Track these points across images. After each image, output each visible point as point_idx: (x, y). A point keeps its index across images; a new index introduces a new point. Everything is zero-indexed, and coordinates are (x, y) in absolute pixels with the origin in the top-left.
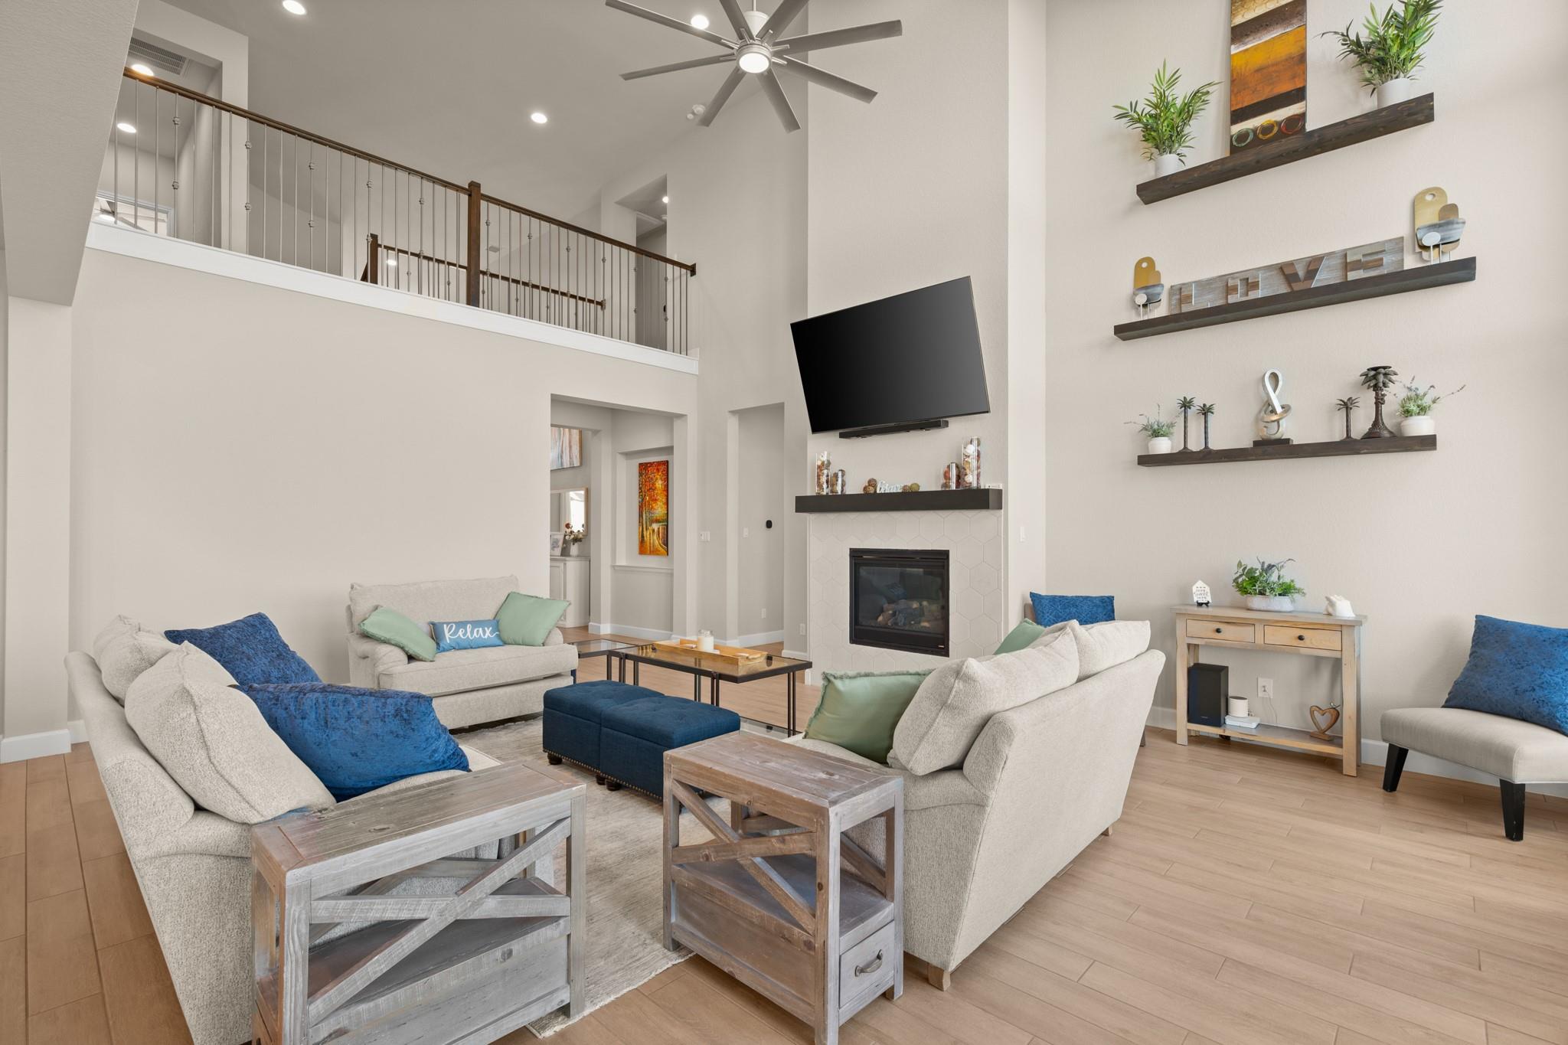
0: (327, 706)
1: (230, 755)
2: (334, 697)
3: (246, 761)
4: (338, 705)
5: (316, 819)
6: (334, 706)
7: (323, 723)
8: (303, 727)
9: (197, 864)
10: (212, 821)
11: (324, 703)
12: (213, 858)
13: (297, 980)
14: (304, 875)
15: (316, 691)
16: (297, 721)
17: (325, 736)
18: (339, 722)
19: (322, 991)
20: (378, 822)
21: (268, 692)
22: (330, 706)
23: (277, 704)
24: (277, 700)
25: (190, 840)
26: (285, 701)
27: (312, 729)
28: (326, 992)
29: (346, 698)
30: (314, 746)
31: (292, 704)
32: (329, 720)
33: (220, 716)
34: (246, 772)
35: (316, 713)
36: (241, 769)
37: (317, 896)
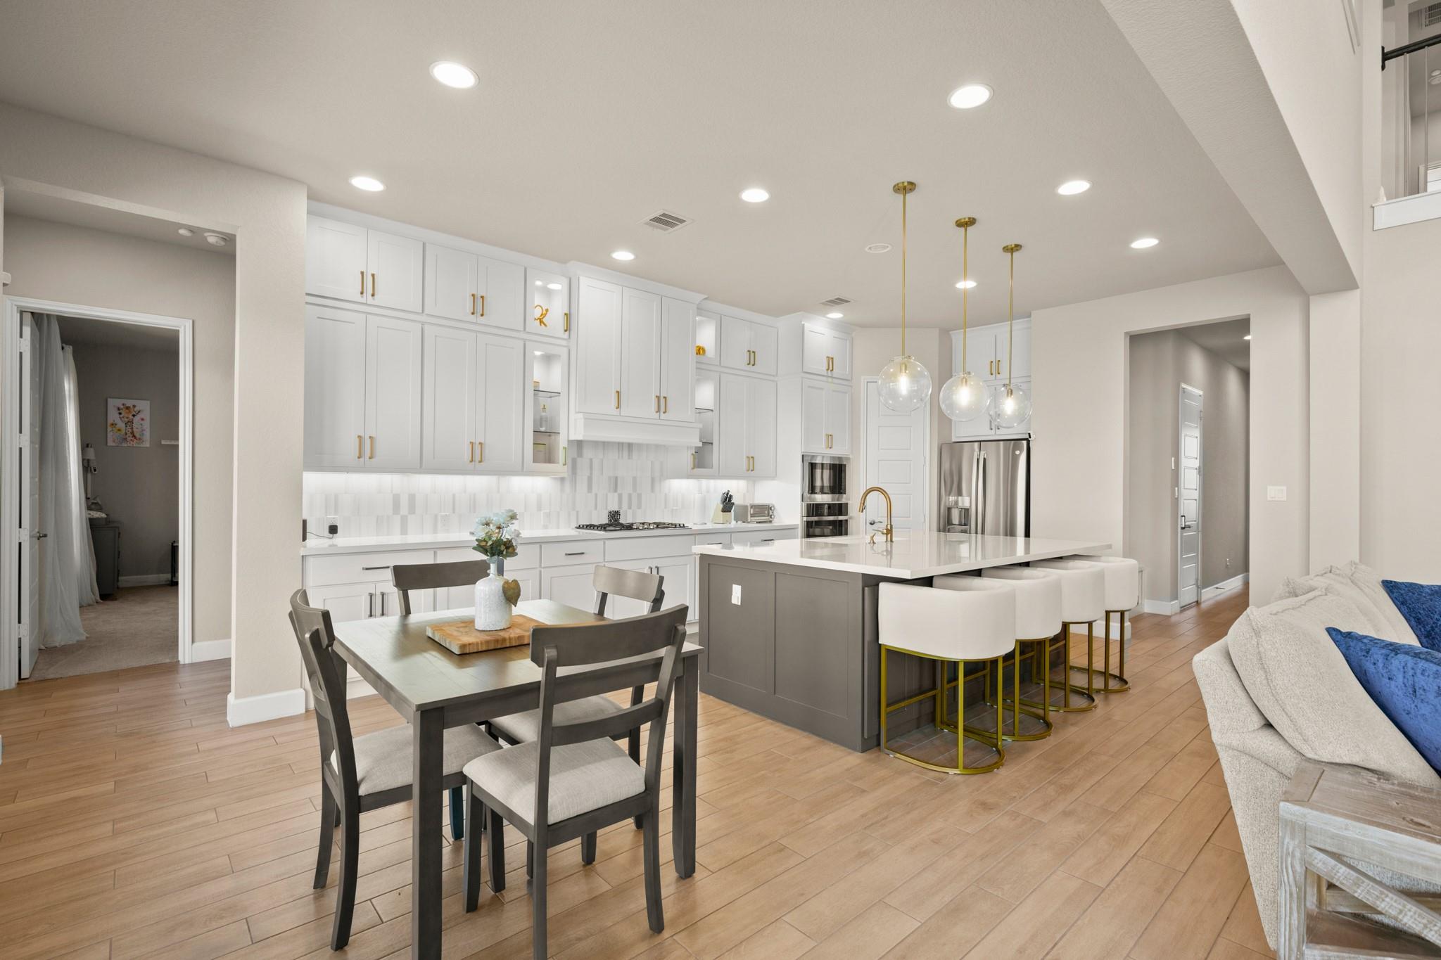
0: (1415, 673)
1: (1287, 685)
2: (1426, 666)
3: (1302, 696)
4: (1428, 676)
5: (1365, 782)
6: (1422, 674)
7: (1410, 690)
8: (1390, 688)
9: (1262, 771)
10: (1278, 739)
11: (1413, 669)
12: (1275, 774)
13: (1291, 913)
14: (1297, 813)
15: (1408, 654)
16: (1384, 679)
17: (1413, 706)
18: (1427, 694)
19: (1325, 946)
20: (1423, 816)
21: (1362, 642)
22: (1419, 675)
23: (1367, 657)
24: (1368, 652)
25: (1254, 746)
26: (1375, 656)
27: (1400, 693)
28: (1326, 950)
29: (1437, 671)
30: (1404, 714)
31: (1380, 661)
32: (1417, 690)
33: (1277, 645)
34: (1300, 705)
35: (1404, 677)
36: (1296, 701)
37: (1313, 843)
